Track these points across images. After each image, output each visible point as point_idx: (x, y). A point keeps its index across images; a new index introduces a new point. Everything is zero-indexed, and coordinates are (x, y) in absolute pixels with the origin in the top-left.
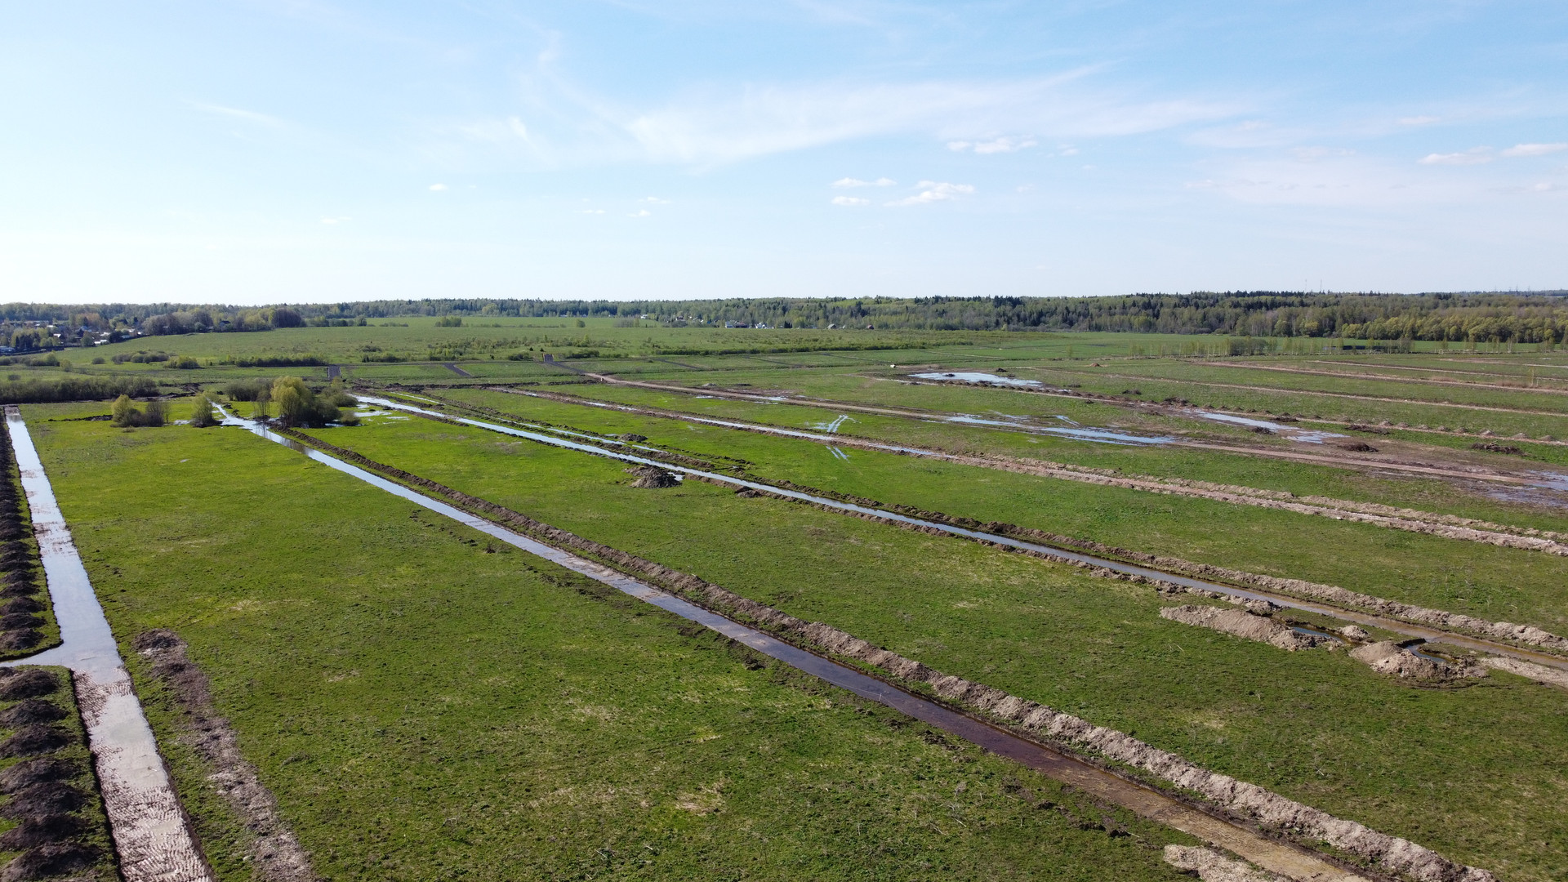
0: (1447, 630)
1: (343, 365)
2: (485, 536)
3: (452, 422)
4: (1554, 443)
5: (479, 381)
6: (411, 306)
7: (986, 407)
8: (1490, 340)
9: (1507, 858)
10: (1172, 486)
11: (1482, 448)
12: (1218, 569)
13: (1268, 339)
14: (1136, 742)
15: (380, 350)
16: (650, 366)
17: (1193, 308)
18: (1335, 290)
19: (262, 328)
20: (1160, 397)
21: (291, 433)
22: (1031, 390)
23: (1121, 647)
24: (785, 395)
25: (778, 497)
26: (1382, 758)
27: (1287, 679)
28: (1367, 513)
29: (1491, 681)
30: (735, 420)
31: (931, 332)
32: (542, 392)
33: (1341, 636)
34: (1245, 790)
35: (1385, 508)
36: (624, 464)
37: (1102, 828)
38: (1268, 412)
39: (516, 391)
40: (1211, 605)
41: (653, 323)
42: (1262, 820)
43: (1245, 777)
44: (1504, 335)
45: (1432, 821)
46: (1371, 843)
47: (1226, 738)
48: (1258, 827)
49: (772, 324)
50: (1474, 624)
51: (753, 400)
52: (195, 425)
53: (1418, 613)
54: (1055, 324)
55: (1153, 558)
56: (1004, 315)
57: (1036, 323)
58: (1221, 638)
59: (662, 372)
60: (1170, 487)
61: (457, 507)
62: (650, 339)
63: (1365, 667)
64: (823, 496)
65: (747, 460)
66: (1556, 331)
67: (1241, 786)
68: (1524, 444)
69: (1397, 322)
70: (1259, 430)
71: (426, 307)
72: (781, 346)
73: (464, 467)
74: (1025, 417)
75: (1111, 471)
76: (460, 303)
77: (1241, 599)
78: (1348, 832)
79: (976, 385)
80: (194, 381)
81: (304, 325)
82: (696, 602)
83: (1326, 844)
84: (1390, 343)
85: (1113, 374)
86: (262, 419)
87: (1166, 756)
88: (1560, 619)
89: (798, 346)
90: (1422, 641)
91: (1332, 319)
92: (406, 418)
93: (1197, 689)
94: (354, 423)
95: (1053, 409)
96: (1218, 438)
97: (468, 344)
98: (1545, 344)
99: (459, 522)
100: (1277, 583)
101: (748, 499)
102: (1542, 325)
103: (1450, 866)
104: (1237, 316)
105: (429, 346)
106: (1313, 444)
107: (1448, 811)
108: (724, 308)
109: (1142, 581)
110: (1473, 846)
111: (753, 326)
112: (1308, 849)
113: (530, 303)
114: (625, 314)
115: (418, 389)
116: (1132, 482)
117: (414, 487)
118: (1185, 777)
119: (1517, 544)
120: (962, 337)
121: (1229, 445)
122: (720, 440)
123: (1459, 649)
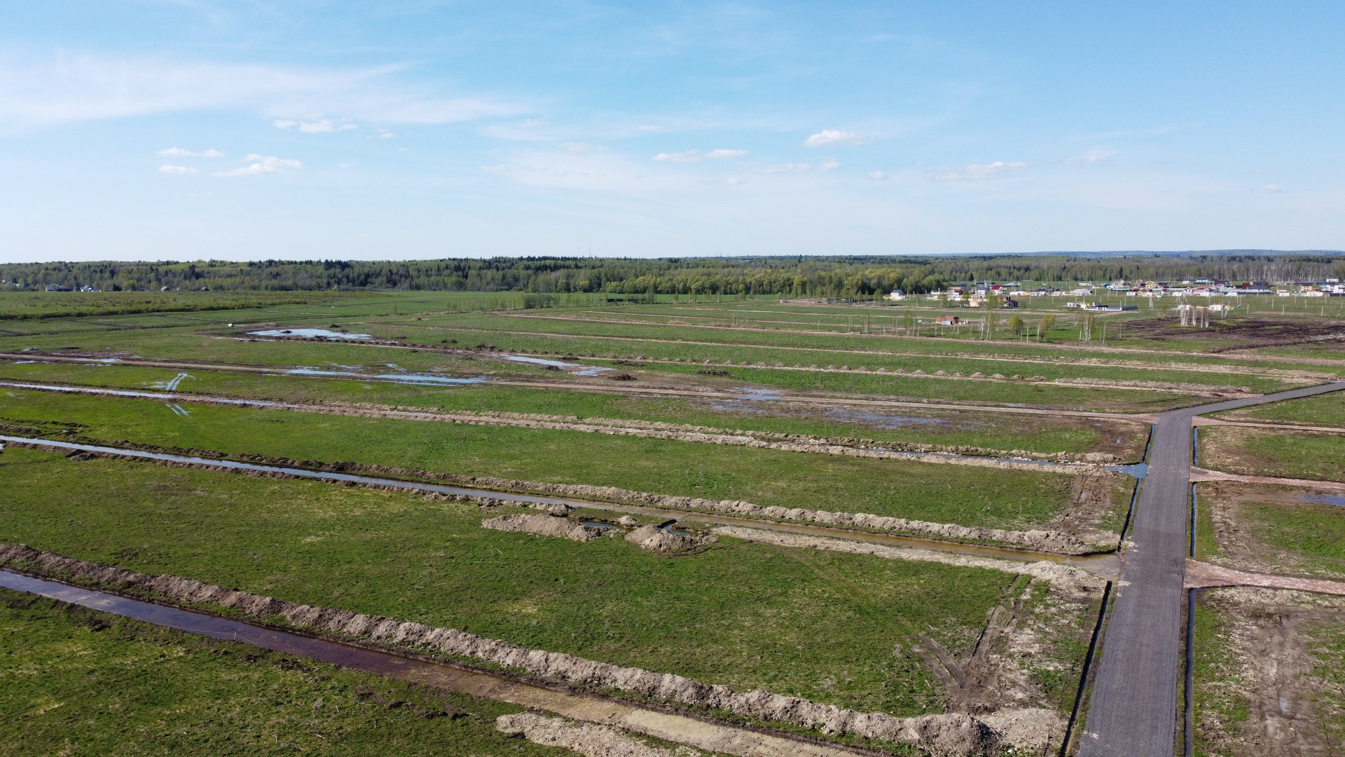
0: (689, 511)
7: (323, 359)
8: (706, 293)
9: (738, 673)
10: (486, 418)
12: (526, 483)
13: (553, 295)
14: (469, 636)
17: (495, 270)
18: (600, 256)
20: (472, 344)
22: (362, 343)
23: (453, 557)
24: (117, 356)
25: (115, 457)
26: (652, 614)
27: (582, 564)
28: (631, 428)
29: (720, 545)
30: (62, 384)
31: (266, 292)
33: (618, 525)
34: (556, 659)
35: (643, 422)
37: (445, 714)
38: (557, 353)
40: (521, 513)
42: (570, 680)
43: (555, 649)
44: (714, 289)
45: (688, 656)
46: (648, 682)
47: (539, 620)
48: (567, 687)
49: (99, 287)
50: (707, 504)
51: (82, 363)
53: (670, 500)
54: (381, 284)
55: (474, 479)
56: (334, 276)
57: (364, 284)
58: (531, 539)
60: (484, 418)
63: (636, 546)
64: (165, 452)
65: (79, 423)
66: (747, 285)
68: (731, 368)
69: (644, 280)
70: (550, 368)
72: (111, 309)
74: (358, 367)
75: (435, 409)
77: (544, 505)
78: (632, 677)
79: (312, 340)
83: (617, 690)
84: (640, 296)
85: (434, 326)
87: (493, 643)
88: (760, 494)
89: (129, 308)
90: (674, 521)
91: (599, 279)
93: (515, 583)
95: (384, 359)
96: (520, 376)
98: (739, 295)
100: (571, 489)
101: (82, 462)
102: (737, 281)
103: (702, 687)
104: (529, 276)
106: (591, 377)
107: (698, 647)
108: (43, 271)
109: (466, 500)
110: (715, 669)
111: (78, 289)
112: (604, 697)
116: (453, 417)
119: (731, 442)
120: (297, 297)
121: (529, 381)
122: (47, 405)
123: (698, 524)
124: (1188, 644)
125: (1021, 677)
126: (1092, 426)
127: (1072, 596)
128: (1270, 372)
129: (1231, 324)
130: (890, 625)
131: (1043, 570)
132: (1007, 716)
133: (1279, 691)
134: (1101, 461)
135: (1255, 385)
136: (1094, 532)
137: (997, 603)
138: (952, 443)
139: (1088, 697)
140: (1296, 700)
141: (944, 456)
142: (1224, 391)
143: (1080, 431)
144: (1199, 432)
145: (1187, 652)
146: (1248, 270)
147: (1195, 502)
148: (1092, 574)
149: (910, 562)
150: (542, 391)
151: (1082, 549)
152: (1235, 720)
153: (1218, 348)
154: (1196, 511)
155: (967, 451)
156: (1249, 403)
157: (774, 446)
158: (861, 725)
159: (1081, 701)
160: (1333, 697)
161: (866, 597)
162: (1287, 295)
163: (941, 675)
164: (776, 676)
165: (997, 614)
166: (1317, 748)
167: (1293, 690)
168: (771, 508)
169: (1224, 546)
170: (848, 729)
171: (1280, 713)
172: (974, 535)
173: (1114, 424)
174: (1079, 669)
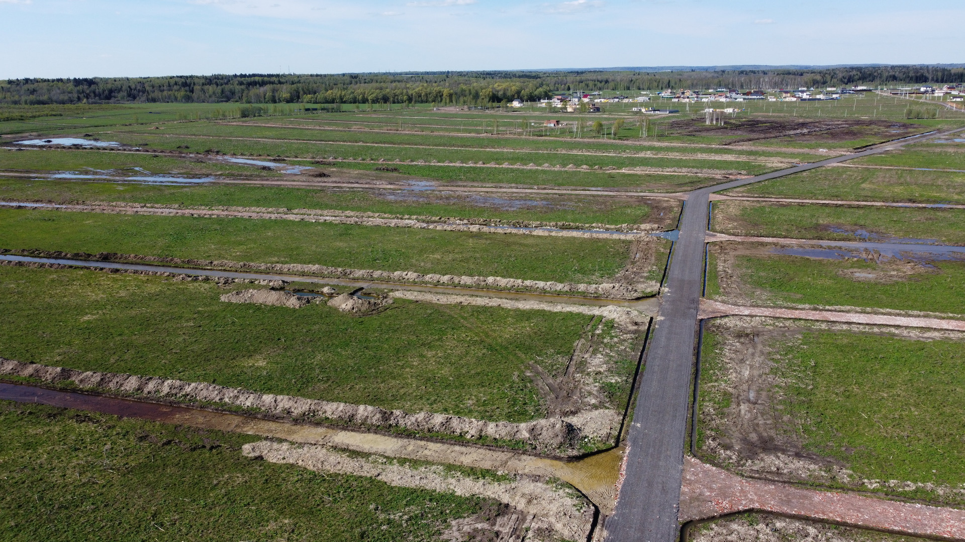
0: (372, 280)
4: (413, 163)
7: (81, 165)
8: (379, 103)
9: (410, 400)
10: (218, 212)
11: (380, 169)
12: (252, 264)
13: (262, 106)
14: (217, 387)
18: (297, 73)
20: (202, 150)
22: (112, 149)
23: (200, 326)
26: (349, 361)
27: (297, 326)
28: (328, 216)
29: (395, 305)
31: (26, 106)
33: (322, 294)
34: (282, 400)
35: (337, 211)
37: (204, 447)
38: (268, 156)
40: (250, 288)
42: (293, 414)
43: (281, 392)
44: (385, 99)
45: (375, 390)
46: (349, 411)
47: (267, 370)
48: (291, 419)
50: (385, 274)
53: (359, 273)
54: (123, 98)
55: (211, 262)
56: (83, 92)
57: (108, 97)
58: (259, 308)
63: (336, 309)
66: (409, 96)
67: (279, 398)
69: (332, 93)
70: (264, 168)
74: (111, 170)
75: (177, 206)
77: (266, 281)
78: (337, 408)
79: (70, 148)
83: (327, 418)
84: (330, 106)
85: (169, 134)
87: (236, 391)
88: (422, 264)
90: (362, 289)
91: (298, 91)
93: (248, 343)
95: (132, 163)
96: (241, 175)
98: (404, 104)
100: (286, 267)
102: (402, 93)
103: (385, 412)
104: (243, 90)
107: (382, 382)
109: (207, 280)
110: (394, 398)
112: (318, 424)
116: (192, 211)
118: (248, 401)
119: (400, 225)
120: (53, 110)
121: (248, 180)
123: (379, 290)
124: (697, 359)
125: (594, 388)
126: (646, 203)
127: (628, 329)
128: (759, 159)
129: (738, 123)
130: (511, 357)
131: (610, 312)
132: (585, 416)
133: (749, 386)
134: (650, 229)
135: (750, 169)
136: (643, 282)
137: (580, 337)
138: (553, 220)
139: (635, 399)
140: (759, 391)
141: (548, 230)
142: (730, 174)
143: (637, 208)
144: (712, 206)
145: (697, 364)
146: (750, 81)
147: (708, 257)
148: (641, 313)
149: (524, 311)
150: (259, 187)
151: (636, 295)
152: (723, 407)
153: (728, 142)
154: (708, 263)
155: (563, 225)
156: (745, 183)
157: (431, 227)
158: (491, 430)
159: (631, 402)
160: (780, 387)
161: (495, 338)
162: (774, 100)
163: (544, 390)
164: (435, 400)
165: (580, 345)
166: (768, 422)
167: (758, 385)
168: (430, 276)
169: (724, 288)
170: (483, 434)
171: (749, 401)
172: (567, 288)
173: (660, 201)
174: (631, 380)
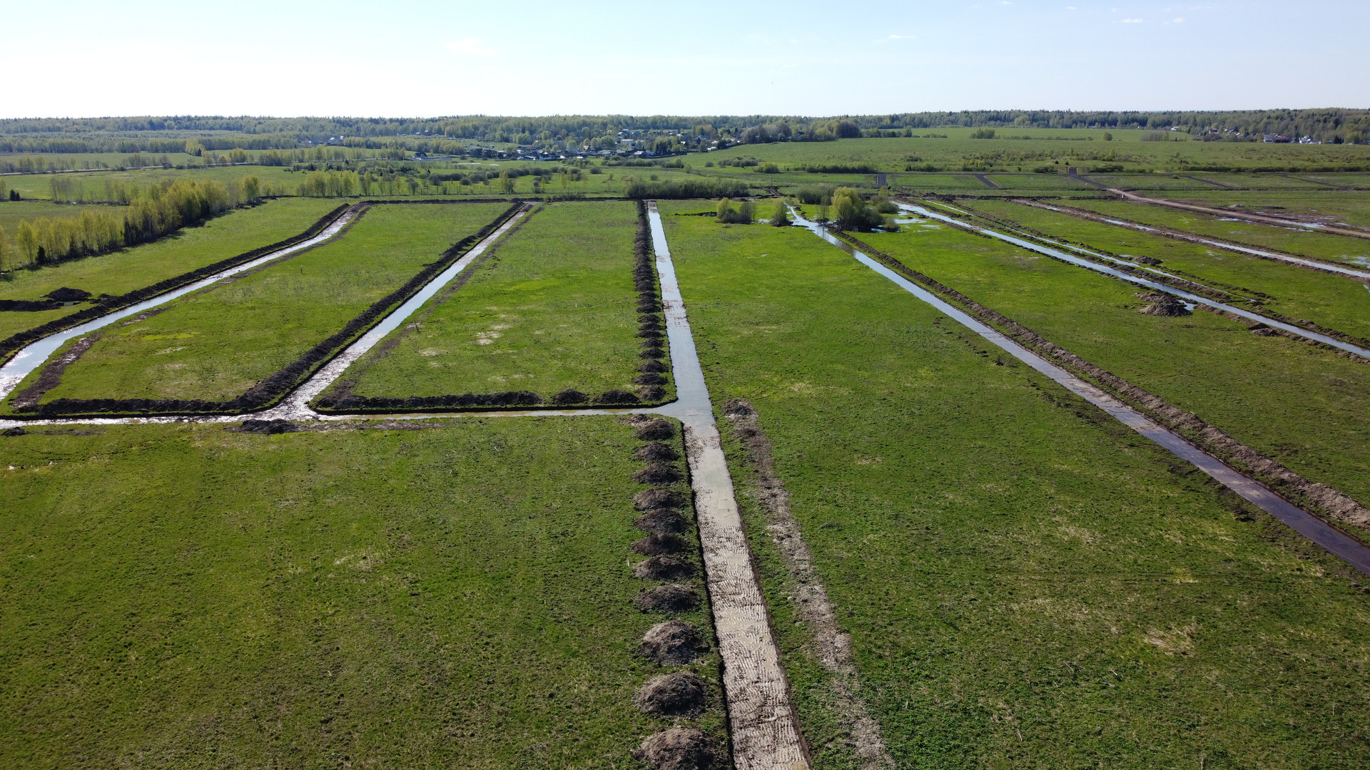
1: (890, 173)
2: (997, 348)
3: (977, 234)
5: (1004, 193)
6: (952, 118)
15: (921, 160)
16: (1175, 183)
19: (829, 139)
21: (844, 236)
24: (1323, 222)
25: (1297, 338)
30: (1260, 248)
32: (1063, 207)
36: (1135, 288)
39: (1038, 204)
41: (1182, 136)
49: (1319, 138)
51: (1285, 226)
52: (773, 224)
59: (1188, 189)
61: (974, 317)
62: (1178, 155)
64: (1351, 342)
65: (1268, 293)
71: (964, 118)
72: (1327, 164)
73: (983, 278)
76: (995, 114)
80: (775, 184)
81: (861, 136)
82: (1191, 440)
86: (823, 222)
89: (1347, 165)
92: (938, 227)
94: (894, 229)
97: (998, 156)
99: (974, 332)
101: (1262, 337)
105: (964, 157)
108: (1265, 120)
111: (1297, 141)
113: (1061, 114)
114: (1155, 126)
115: (949, 199)
117: (939, 295)
122: (1241, 269)
